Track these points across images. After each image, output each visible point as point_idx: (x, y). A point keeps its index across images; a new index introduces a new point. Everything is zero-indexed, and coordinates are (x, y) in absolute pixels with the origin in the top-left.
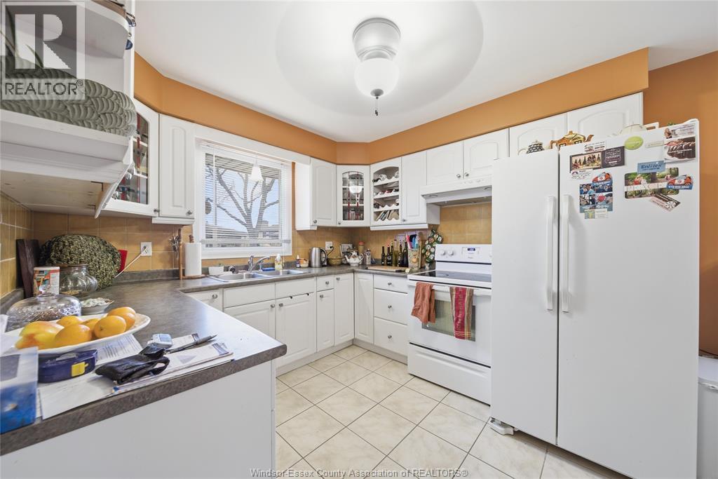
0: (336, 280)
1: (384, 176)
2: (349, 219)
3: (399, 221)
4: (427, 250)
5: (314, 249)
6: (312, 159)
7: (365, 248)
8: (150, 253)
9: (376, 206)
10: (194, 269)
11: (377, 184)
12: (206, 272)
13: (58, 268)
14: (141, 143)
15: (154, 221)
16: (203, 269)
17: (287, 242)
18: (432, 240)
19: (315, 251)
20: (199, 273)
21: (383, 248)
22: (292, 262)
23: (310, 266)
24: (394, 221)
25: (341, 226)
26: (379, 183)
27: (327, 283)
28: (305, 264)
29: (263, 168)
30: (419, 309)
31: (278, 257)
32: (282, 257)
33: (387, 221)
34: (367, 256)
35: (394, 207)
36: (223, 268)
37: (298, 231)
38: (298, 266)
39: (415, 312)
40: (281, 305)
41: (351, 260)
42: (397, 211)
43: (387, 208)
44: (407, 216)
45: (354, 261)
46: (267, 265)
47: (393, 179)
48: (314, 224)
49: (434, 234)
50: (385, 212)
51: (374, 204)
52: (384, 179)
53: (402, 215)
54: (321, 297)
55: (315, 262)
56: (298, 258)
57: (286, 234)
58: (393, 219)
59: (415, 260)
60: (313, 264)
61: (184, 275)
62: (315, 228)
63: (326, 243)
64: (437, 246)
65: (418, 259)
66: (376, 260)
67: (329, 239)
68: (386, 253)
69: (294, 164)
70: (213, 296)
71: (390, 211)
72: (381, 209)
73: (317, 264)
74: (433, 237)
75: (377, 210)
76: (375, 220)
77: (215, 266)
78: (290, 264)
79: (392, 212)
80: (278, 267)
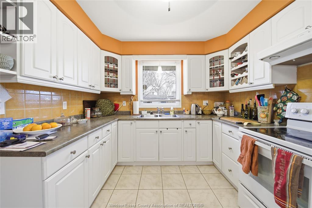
0: (197, 123)
1: (237, 53)
2: (214, 87)
3: (248, 85)
4: (278, 108)
5: (193, 105)
6: (188, 56)
7: (231, 105)
8: (125, 105)
9: (233, 75)
10: (136, 111)
11: (233, 60)
12: (140, 113)
13: (90, 109)
14: (115, 67)
15: (121, 94)
16: (139, 112)
17: (179, 101)
18: (285, 99)
19: (193, 106)
20: (138, 113)
21: (243, 105)
22: (181, 111)
23: (190, 114)
24: (244, 85)
25: (208, 91)
26: (235, 59)
27: (190, 124)
28: (187, 113)
29: (162, 67)
30: (243, 158)
31: (172, 109)
32: (173, 108)
33: (240, 86)
34: (231, 110)
35: (244, 74)
36: (146, 112)
37: (185, 95)
38: (184, 113)
39: (240, 159)
40: (161, 132)
41: (217, 112)
42: (246, 77)
43: (240, 76)
44: (253, 80)
45: (219, 113)
46: (166, 112)
47: (244, 53)
48: (189, 91)
49: (288, 93)
50: (239, 79)
51: (231, 75)
52: (237, 55)
53: (250, 80)
54: (186, 131)
55: (193, 112)
56: (184, 109)
57: (178, 97)
58: (244, 83)
59: (263, 116)
60: (192, 113)
61: (133, 113)
62: (191, 93)
63: (204, 101)
64: (289, 104)
65: (267, 116)
66: (238, 113)
67: (205, 99)
68: (244, 108)
69: (182, 61)
70: (131, 123)
71: (243, 77)
72: (236, 77)
73: (194, 113)
74: (286, 96)
75: (233, 78)
76: (232, 85)
77: (144, 111)
78: (180, 112)
79: (244, 78)
80: (172, 113)
